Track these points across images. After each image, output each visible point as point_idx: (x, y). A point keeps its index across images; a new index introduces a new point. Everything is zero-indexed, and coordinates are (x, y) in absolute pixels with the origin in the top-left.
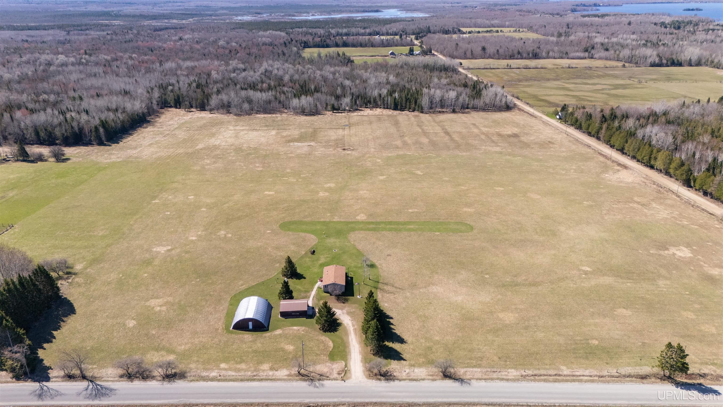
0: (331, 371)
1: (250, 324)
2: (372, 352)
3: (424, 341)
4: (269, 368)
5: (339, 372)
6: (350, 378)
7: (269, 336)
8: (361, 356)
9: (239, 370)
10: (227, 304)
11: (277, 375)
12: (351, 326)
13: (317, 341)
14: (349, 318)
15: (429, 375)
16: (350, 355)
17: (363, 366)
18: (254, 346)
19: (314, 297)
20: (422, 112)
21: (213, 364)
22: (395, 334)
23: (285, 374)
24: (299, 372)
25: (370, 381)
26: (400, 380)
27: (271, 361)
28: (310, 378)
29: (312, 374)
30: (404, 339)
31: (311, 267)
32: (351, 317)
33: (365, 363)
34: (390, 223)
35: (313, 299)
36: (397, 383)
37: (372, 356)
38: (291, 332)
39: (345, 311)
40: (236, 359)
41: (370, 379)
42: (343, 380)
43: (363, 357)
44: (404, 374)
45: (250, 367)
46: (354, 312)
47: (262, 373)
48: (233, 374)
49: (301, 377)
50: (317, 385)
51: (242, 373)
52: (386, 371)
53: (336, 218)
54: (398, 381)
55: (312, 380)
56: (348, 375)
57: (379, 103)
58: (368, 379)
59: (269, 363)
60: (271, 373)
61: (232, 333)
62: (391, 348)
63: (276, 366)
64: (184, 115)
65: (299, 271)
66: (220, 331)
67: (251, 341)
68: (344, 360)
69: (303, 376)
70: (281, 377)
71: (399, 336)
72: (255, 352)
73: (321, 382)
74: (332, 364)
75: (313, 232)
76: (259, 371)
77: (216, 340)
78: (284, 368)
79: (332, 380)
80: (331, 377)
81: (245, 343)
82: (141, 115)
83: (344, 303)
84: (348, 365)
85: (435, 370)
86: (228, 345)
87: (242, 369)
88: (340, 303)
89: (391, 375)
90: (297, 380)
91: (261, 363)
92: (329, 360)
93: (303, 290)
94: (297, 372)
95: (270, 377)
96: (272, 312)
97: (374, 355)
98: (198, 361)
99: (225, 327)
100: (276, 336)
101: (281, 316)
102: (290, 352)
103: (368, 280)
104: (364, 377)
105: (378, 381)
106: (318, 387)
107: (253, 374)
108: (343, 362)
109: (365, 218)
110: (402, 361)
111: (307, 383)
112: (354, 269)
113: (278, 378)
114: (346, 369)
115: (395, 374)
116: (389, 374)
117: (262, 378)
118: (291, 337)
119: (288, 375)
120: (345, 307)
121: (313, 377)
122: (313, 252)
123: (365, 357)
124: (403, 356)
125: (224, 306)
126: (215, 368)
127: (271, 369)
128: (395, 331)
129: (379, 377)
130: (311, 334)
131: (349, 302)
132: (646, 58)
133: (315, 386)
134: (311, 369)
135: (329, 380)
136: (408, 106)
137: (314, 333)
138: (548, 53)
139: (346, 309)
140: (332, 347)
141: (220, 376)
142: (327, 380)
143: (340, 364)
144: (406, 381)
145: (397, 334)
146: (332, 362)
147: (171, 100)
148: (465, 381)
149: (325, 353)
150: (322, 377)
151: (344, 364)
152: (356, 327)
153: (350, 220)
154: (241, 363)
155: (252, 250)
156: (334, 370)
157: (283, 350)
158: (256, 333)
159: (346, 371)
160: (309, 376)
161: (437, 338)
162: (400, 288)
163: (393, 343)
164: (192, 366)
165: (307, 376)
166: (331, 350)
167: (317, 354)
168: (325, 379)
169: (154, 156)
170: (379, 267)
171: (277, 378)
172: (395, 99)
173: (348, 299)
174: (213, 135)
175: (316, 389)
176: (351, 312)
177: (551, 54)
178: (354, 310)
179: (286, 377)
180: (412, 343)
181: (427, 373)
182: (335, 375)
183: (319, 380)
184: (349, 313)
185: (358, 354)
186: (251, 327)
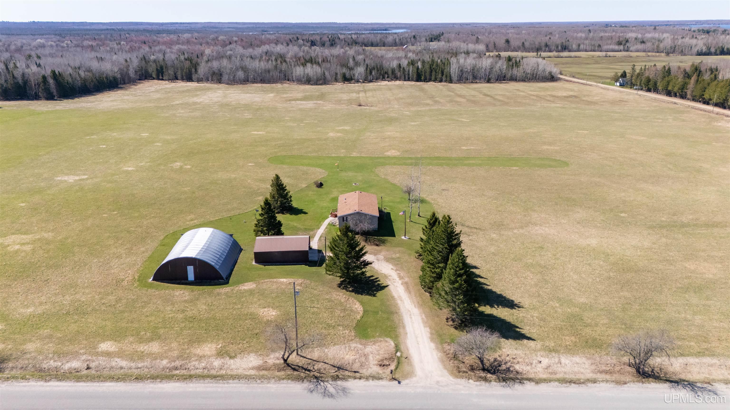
0: (363, 359)
1: (190, 270)
2: (451, 323)
3: (557, 305)
4: (214, 353)
5: (382, 360)
6: (410, 374)
7: (226, 294)
8: (428, 329)
9: (142, 356)
10: (155, 244)
11: (233, 367)
12: (398, 279)
13: (329, 302)
14: (391, 266)
15: (601, 372)
16: (404, 327)
17: (437, 348)
18: (192, 310)
19: (321, 237)
20: (451, 83)
21: (85, 342)
22: (490, 291)
23: (251, 365)
24: (285, 361)
25: (463, 382)
26: (538, 382)
27: (224, 338)
28: (312, 373)
29: (320, 366)
30: (513, 301)
31: (317, 201)
32: (395, 265)
33: (442, 343)
34: (438, 158)
35: (320, 239)
36: (529, 386)
37: (453, 330)
38: (274, 287)
39: (381, 257)
40: (142, 333)
41: (462, 377)
42: (395, 379)
43: (434, 332)
44: (539, 368)
45: (170, 350)
46: (399, 258)
47: (197, 363)
48: (124, 363)
49: (289, 372)
50: (331, 389)
51: (147, 363)
52: (495, 360)
53: (355, 153)
54: (533, 383)
55: (316, 378)
56: (405, 367)
57: (399, 74)
58: (457, 377)
59: (219, 340)
60: (217, 363)
61: (150, 286)
62: (490, 316)
63: (232, 348)
64: (166, 84)
65: (295, 204)
66: (125, 283)
67: (185, 301)
68: (391, 338)
69: (294, 369)
70: (240, 372)
71: (500, 296)
72: (192, 319)
73: (339, 383)
74: (365, 345)
75: (319, 166)
76: (189, 358)
77: (110, 297)
78: (251, 352)
79: (367, 378)
80: (365, 372)
81: (173, 304)
82: (111, 78)
83: (377, 245)
84: (402, 347)
85: (611, 360)
86: (135, 308)
87: (150, 354)
88: (371, 245)
89: (508, 370)
90: (280, 379)
91: (199, 342)
92: (356, 336)
93: (302, 227)
94: (282, 361)
95: (213, 372)
96: (240, 256)
97: (456, 328)
98: (50, 337)
99: (139, 277)
100: (242, 293)
101: (256, 262)
102: (268, 321)
103: (417, 217)
104: (445, 372)
105: (483, 383)
106: (331, 396)
107: (173, 364)
108: (388, 339)
109: (398, 154)
110: (525, 341)
111: (306, 384)
112: (391, 204)
113: (234, 373)
114: (398, 354)
115: (517, 367)
116: (504, 367)
117: (192, 372)
118: (274, 295)
119: (259, 368)
120: (380, 251)
121: (319, 371)
122: (320, 185)
123: (437, 332)
124: (523, 332)
125: (147, 247)
126: (82, 351)
127: (220, 354)
128: (489, 288)
129: (483, 374)
130: (315, 290)
131: (388, 244)
132: (691, 48)
133: (326, 394)
134: (316, 354)
135: (360, 378)
136: (433, 78)
137: (321, 289)
138: (579, 45)
139: (383, 253)
140: (361, 313)
141: (88, 368)
142: (355, 378)
143: (383, 344)
144: (552, 384)
145: (495, 292)
146: (364, 341)
147: (153, 72)
148: (699, 385)
149: (346, 323)
150: (341, 373)
151: (393, 344)
152: (406, 279)
153: (377, 156)
154: (151, 340)
155: (220, 182)
156: (371, 357)
157: (253, 317)
158: (201, 287)
159: (399, 358)
160: (309, 371)
161: (582, 300)
162: (476, 228)
163: (492, 306)
164: (30, 347)
165: (306, 370)
166: (359, 317)
167: (329, 326)
168: (349, 377)
169: (112, 108)
170: (433, 202)
171: (229, 372)
172: (418, 68)
173: (385, 240)
174: (197, 95)
175: (328, 402)
176: (393, 259)
177: (582, 47)
178: (398, 255)
179: (253, 372)
180: (534, 308)
181: (593, 367)
182: (375, 369)
183: (336, 378)
184: (388, 260)
185: (422, 325)
186: (191, 276)
